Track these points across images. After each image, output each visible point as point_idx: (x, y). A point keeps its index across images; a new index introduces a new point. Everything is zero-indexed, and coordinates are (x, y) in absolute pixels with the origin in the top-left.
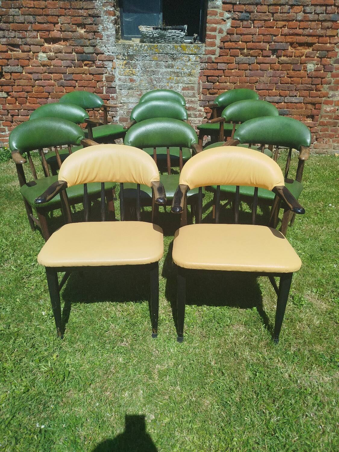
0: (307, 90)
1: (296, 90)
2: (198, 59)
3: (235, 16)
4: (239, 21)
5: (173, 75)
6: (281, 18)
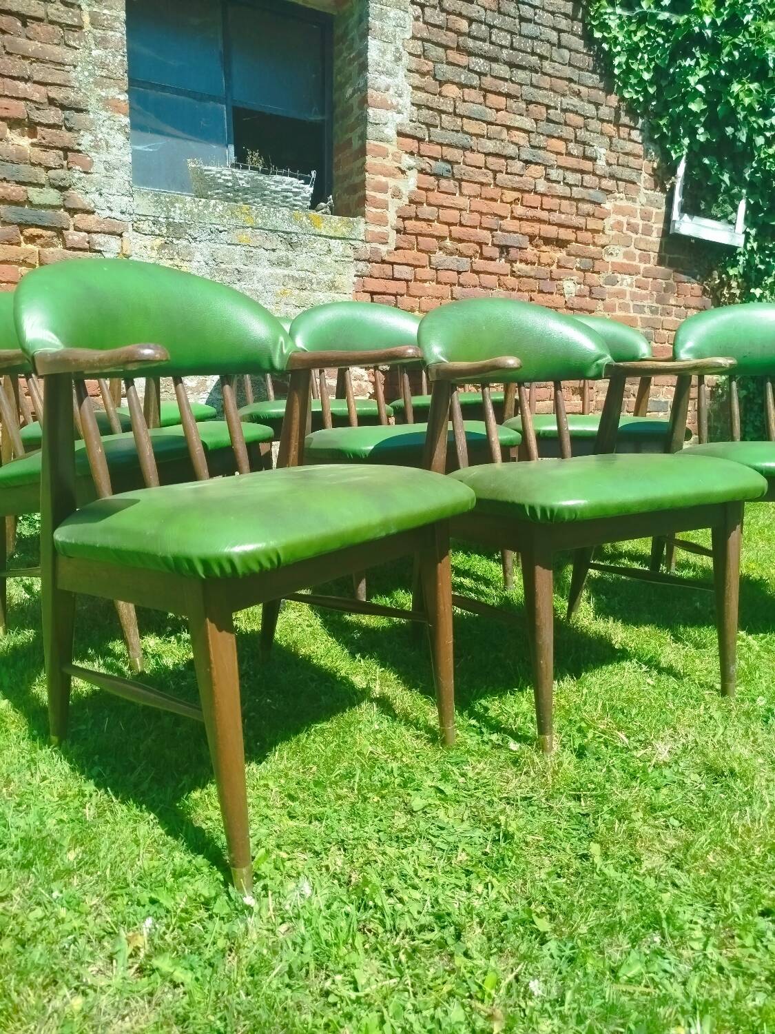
2: (350, 252)
3: (424, 166)
4: (432, 178)
5: (291, 284)
6: (510, 184)
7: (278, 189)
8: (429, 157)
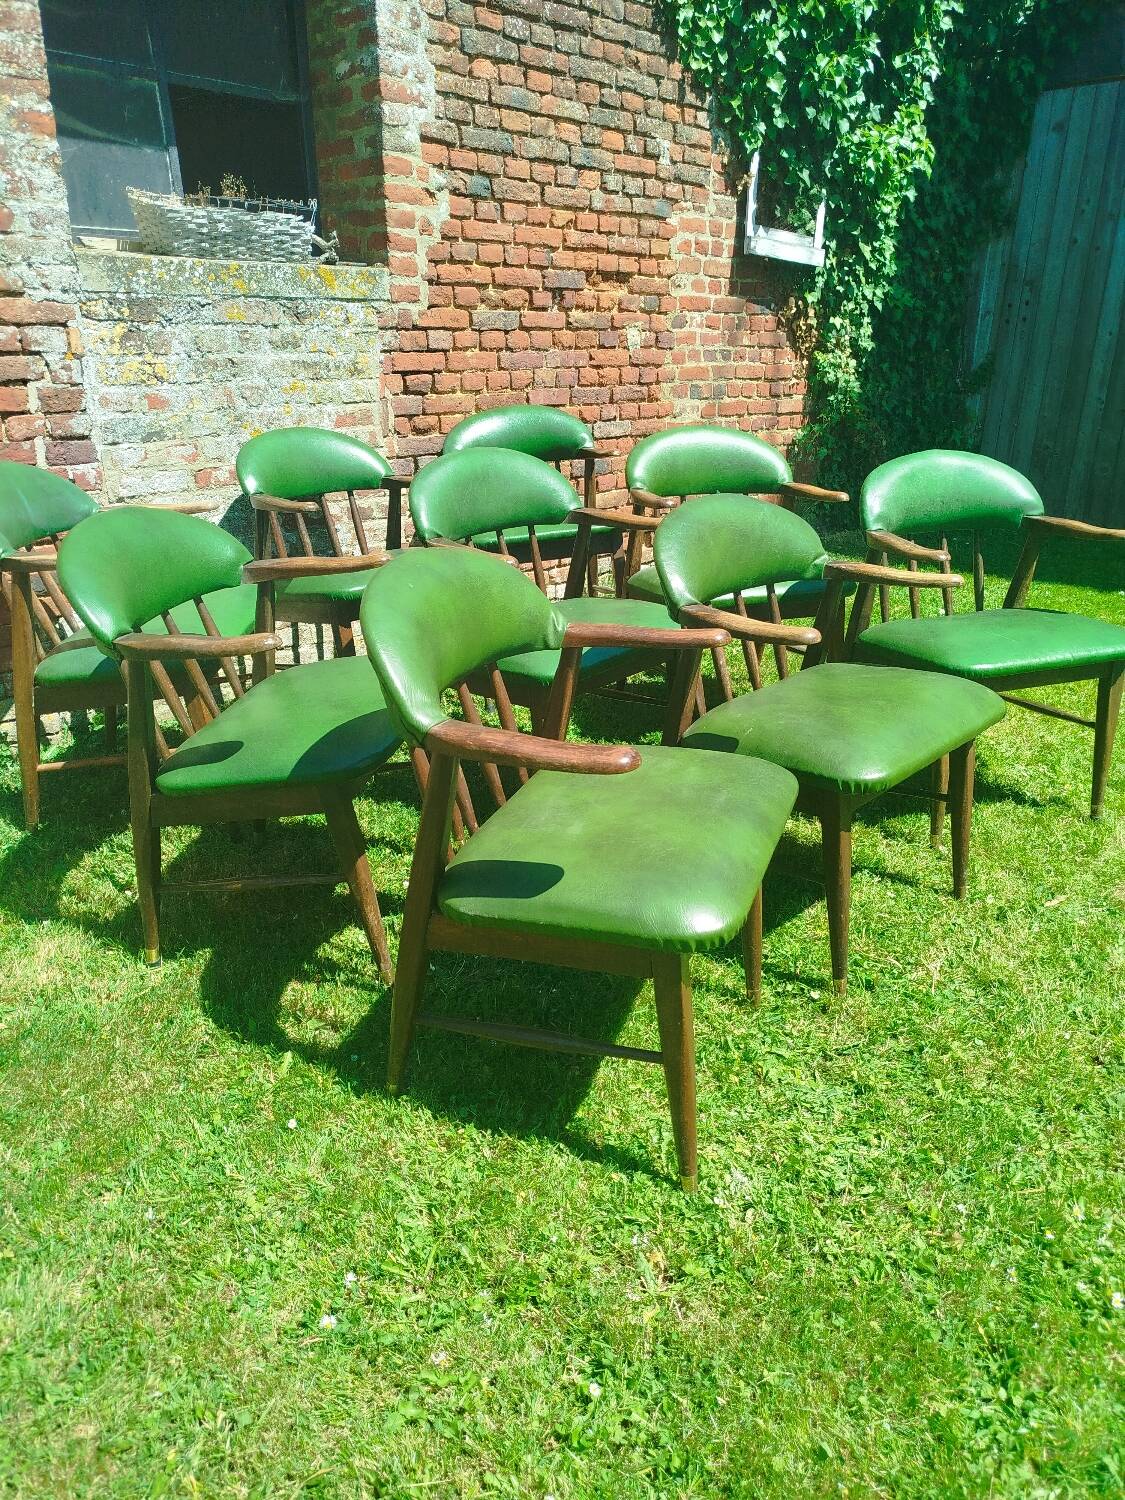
0: (634, 401)
1: (612, 401)
2: (373, 319)
3: (459, 184)
4: (468, 201)
5: (303, 374)
6: (561, 201)
7: (269, 232)
8: (462, 170)
